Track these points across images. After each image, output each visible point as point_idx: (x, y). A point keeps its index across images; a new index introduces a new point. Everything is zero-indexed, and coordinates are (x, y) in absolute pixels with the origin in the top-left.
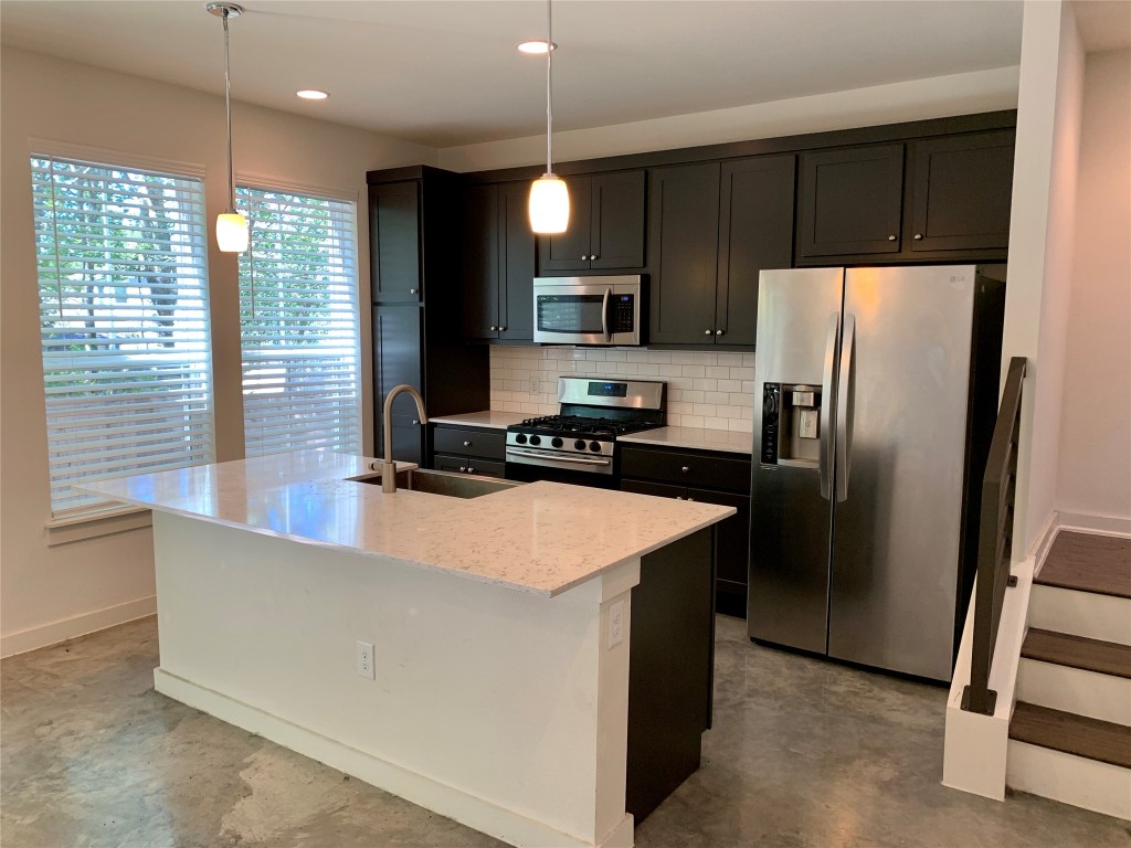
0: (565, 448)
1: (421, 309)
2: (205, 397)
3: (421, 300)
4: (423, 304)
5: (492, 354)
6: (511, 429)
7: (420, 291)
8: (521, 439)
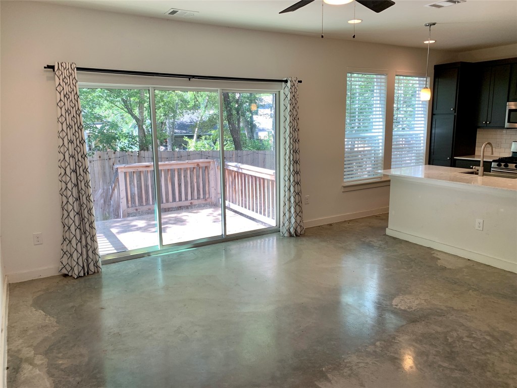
0: (509, 167)
1: (455, 116)
2: (381, 151)
3: (455, 113)
4: (456, 114)
5: (478, 133)
6: (494, 161)
7: (454, 109)
8: (499, 165)
